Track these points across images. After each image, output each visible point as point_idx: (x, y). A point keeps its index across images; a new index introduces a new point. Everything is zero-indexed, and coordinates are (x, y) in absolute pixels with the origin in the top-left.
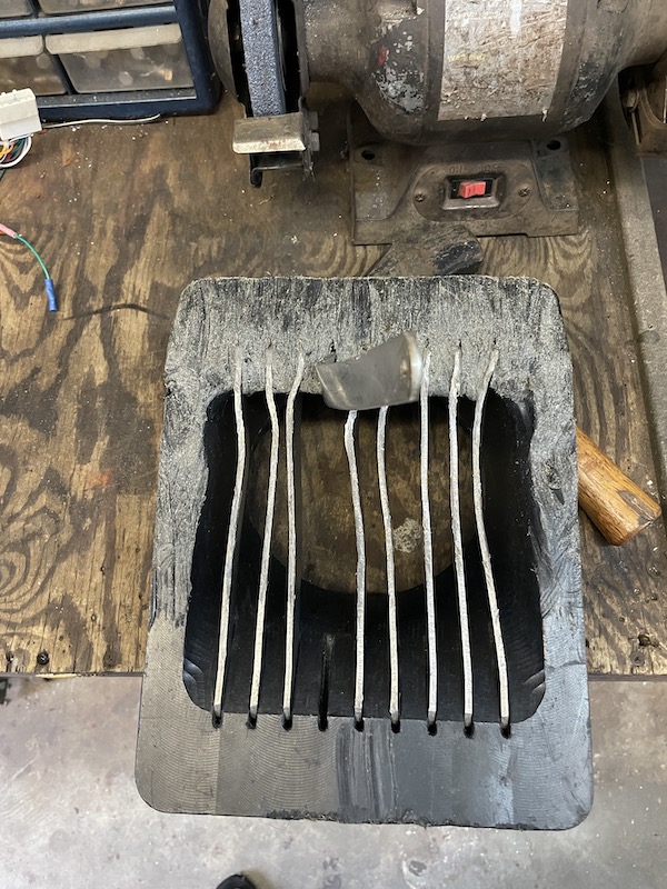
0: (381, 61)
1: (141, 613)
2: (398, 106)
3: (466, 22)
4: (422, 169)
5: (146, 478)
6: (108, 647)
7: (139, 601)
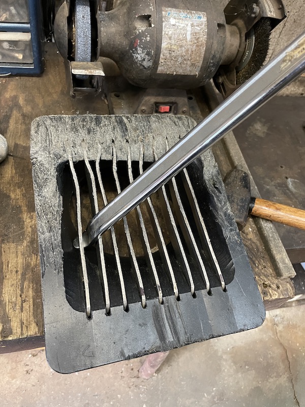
0: (135, 45)
1: (22, 305)
2: (141, 65)
3: (170, 32)
4: (145, 98)
5: (19, 234)
6: (3, 326)
7: (20, 298)
